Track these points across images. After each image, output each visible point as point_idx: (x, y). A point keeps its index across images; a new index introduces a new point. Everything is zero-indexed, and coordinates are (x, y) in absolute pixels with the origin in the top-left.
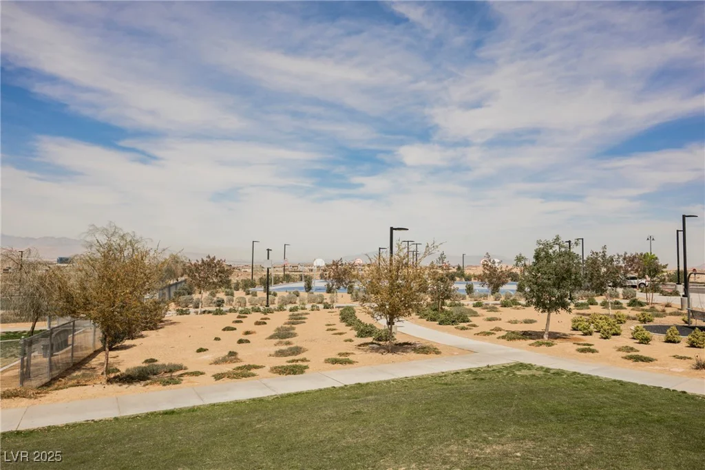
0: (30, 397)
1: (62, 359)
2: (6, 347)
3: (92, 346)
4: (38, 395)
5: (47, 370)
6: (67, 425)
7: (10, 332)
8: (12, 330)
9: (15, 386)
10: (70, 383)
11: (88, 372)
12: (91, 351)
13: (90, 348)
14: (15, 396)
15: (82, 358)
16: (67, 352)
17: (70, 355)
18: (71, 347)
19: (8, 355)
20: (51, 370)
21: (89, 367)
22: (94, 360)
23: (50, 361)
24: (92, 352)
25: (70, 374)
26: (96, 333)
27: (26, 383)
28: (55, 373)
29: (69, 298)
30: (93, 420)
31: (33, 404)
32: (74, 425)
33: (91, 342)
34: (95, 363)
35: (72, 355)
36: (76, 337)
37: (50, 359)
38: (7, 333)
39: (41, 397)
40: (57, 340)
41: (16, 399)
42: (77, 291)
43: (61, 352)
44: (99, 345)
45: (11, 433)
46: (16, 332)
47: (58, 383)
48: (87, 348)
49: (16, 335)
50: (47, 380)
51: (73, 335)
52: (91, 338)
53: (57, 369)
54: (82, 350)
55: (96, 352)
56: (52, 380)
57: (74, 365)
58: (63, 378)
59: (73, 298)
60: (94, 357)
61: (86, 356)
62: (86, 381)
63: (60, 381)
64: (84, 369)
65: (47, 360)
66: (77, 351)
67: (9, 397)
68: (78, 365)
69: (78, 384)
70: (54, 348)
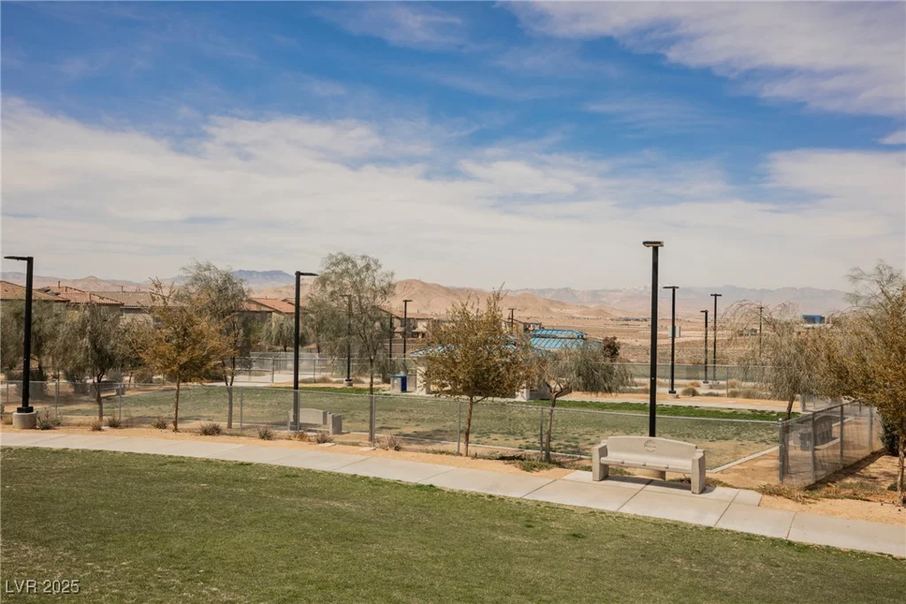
0: (797, 501)
1: (828, 456)
2: (755, 429)
3: (867, 445)
4: (806, 500)
5: (810, 468)
6: (852, 552)
7: (756, 411)
8: (759, 409)
9: (774, 481)
10: (843, 492)
11: (867, 482)
12: (866, 452)
13: (864, 448)
14: (778, 495)
15: (855, 460)
16: (834, 447)
17: (838, 452)
18: (838, 440)
19: (758, 439)
20: (815, 468)
21: (867, 474)
22: (871, 465)
23: (814, 457)
24: (868, 453)
25: (840, 479)
26: (874, 426)
27: (786, 480)
28: (822, 474)
29: (842, 373)
30: (890, 555)
31: (802, 510)
32: (863, 555)
33: (867, 438)
34: (876, 470)
35: (842, 452)
36: (846, 427)
37: (814, 454)
38: (753, 411)
39: (810, 503)
40: (819, 428)
41: (779, 498)
42: (853, 363)
43: (826, 446)
44: (879, 446)
45: (782, 541)
46: (763, 412)
47: (826, 488)
48: (861, 448)
49: (763, 415)
50: (811, 481)
51: (842, 424)
52: (866, 432)
53: (823, 469)
54: (854, 449)
55: (875, 456)
56: (817, 482)
57: (845, 468)
58: (833, 482)
59: (847, 372)
60: (873, 462)
61: (861, 457)
62: (867, 495)
63: (829, 486)
64: (859, 476)
65: (809, 453)
66: (848, 449)
67: (770, 494)
68: (852, 468)
69: (854, 497)
70: (818, 439)
